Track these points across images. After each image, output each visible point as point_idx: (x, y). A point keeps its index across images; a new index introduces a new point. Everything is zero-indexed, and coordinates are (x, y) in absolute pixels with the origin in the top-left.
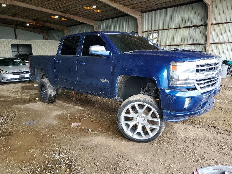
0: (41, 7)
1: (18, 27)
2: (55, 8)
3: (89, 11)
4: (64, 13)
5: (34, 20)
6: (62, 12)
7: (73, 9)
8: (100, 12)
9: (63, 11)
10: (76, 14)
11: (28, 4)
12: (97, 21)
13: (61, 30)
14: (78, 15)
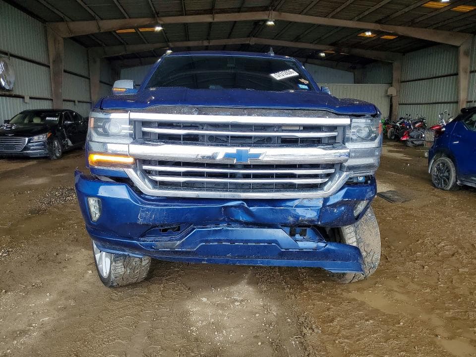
0: (333, 17)
1: (309, 60)
2: (361, 16)
3: (442, 11)
4: (382, 24)
5: (332, 44)
6: (379, 22)
7: (399, 13)
8: (472, 11)
9: (380, 20)
10: (412, 24)
11: (309, 15)
12: (472, 35)
13: (386, 61)
14: (417, 23)
